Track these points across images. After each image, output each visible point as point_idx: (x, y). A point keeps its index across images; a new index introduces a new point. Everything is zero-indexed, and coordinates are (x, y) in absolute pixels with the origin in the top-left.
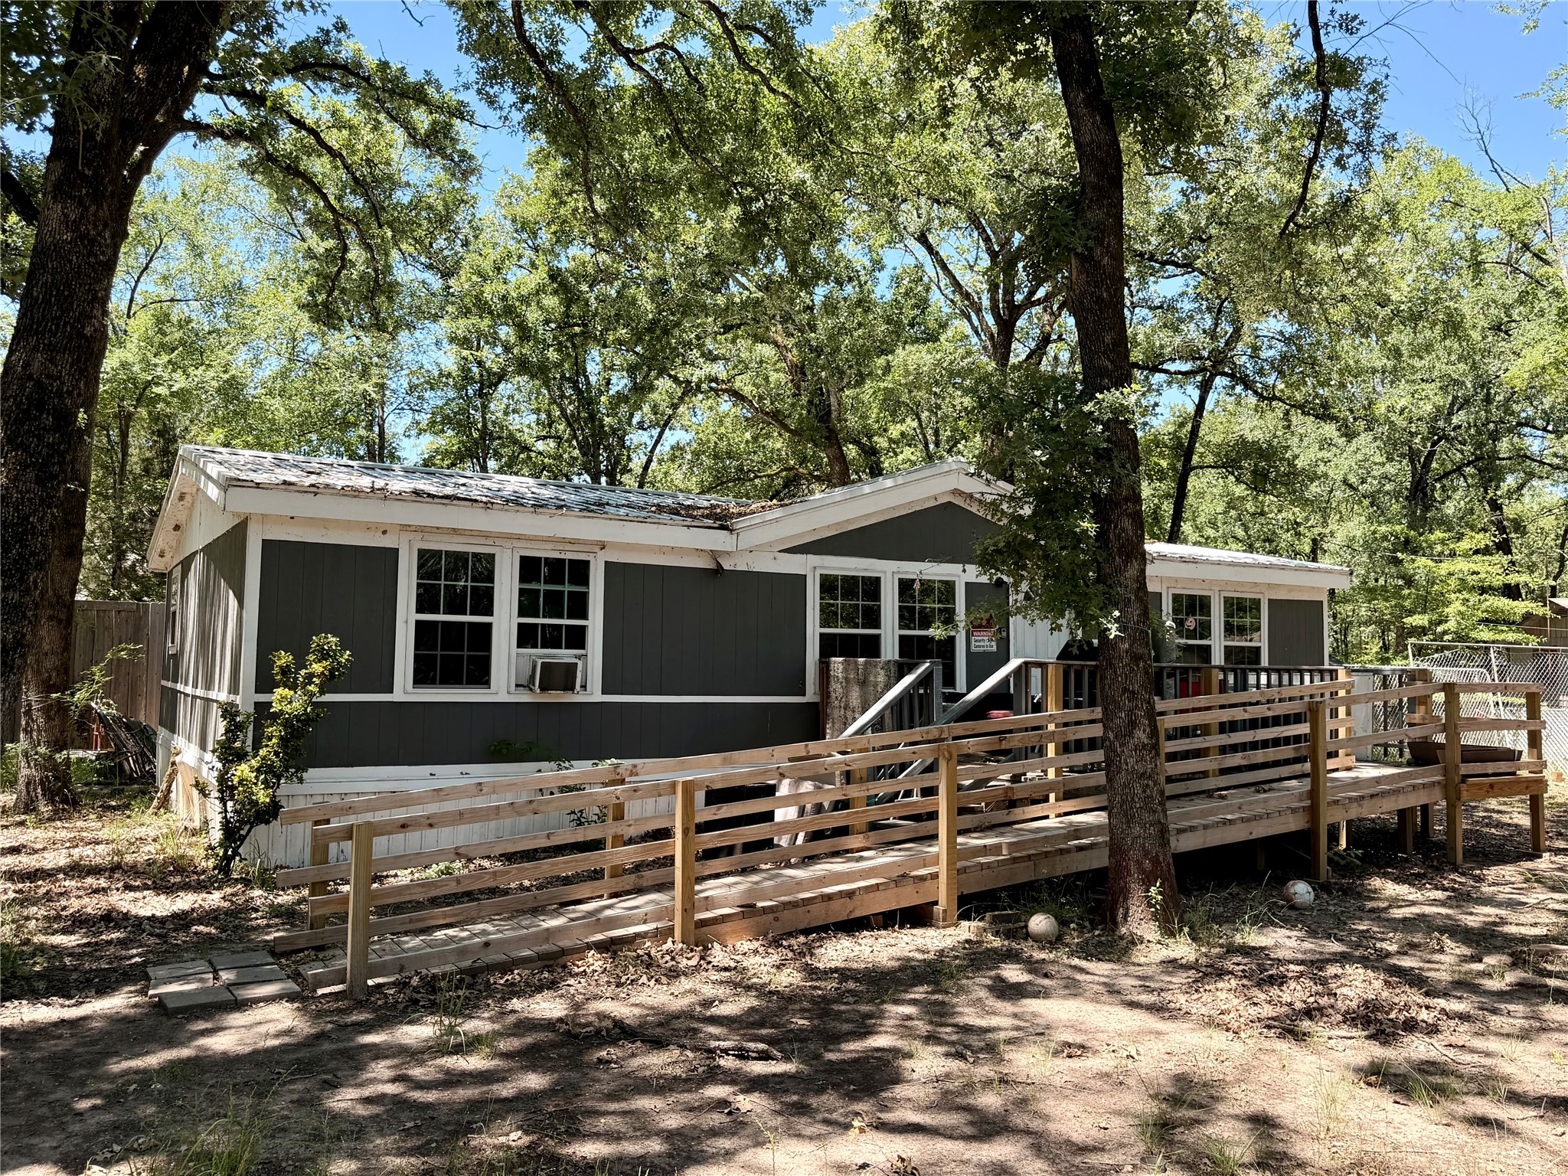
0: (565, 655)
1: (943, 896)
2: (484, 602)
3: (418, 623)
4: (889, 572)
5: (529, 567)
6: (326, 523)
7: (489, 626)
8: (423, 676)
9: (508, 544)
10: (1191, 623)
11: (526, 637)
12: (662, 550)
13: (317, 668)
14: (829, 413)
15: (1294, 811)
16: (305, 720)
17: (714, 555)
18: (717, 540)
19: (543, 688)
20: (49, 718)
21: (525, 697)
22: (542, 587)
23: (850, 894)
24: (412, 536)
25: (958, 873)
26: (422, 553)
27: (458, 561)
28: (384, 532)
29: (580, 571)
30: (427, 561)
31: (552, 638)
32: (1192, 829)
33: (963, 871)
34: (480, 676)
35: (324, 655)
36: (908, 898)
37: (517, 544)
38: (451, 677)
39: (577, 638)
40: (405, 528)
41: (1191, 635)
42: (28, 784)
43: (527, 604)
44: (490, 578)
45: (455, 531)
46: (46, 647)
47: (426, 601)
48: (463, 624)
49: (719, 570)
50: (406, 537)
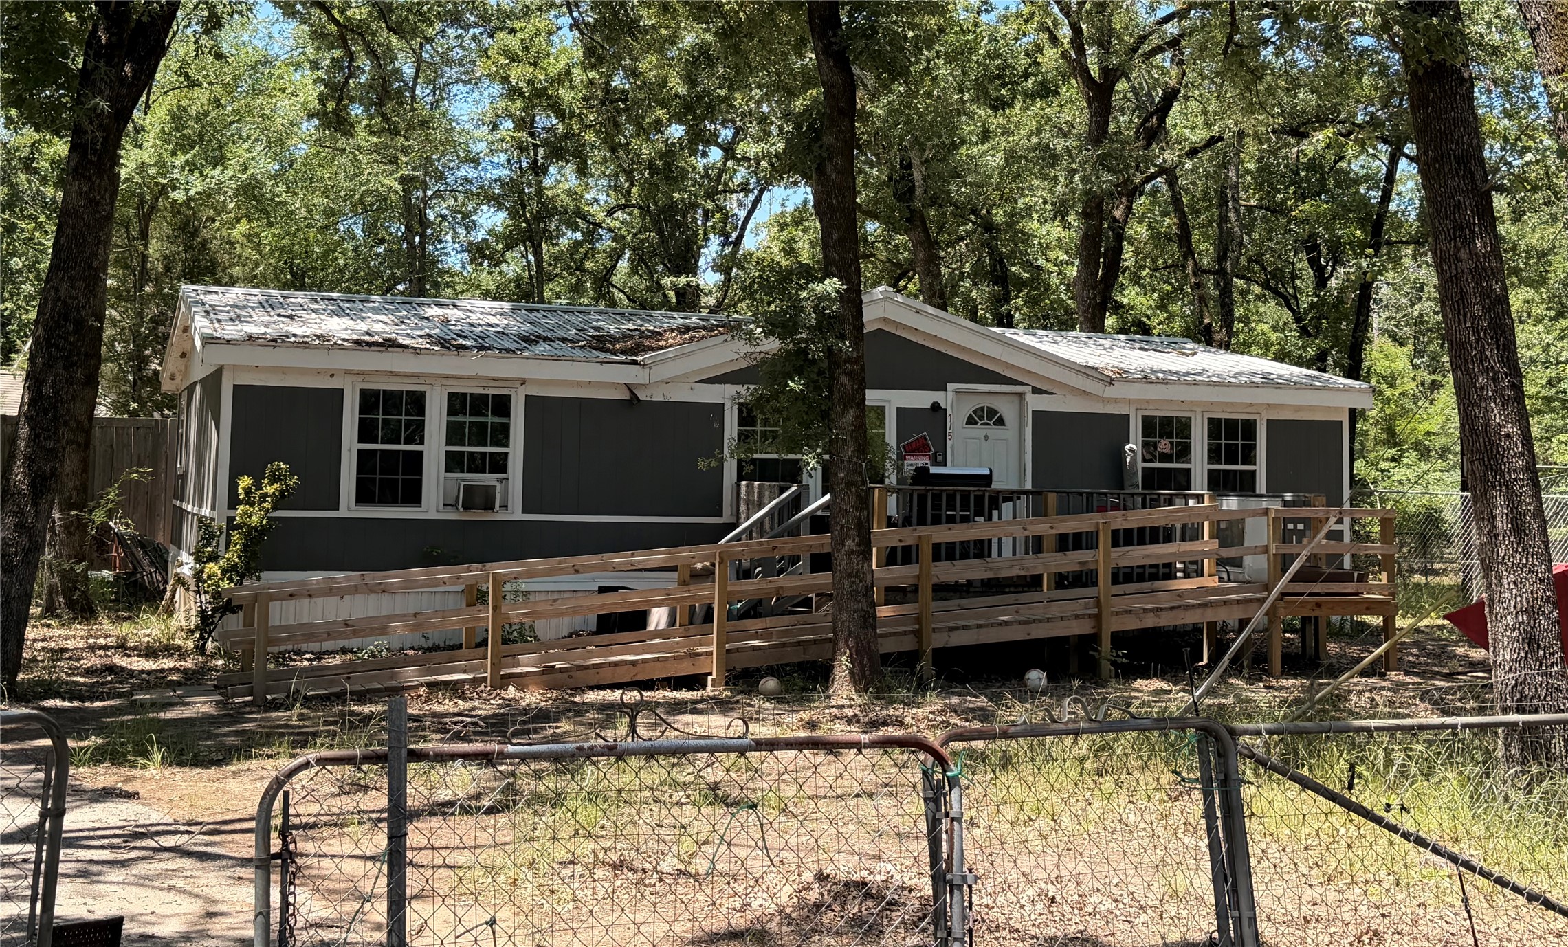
0: (488, 479)
1: (713, 668)
2: (416, 432)
3: (359, 451)
5: (457, 403)
6: (284, 371)
7: (421, 453)
8: (364, 497)
9: (437, 382)
10: (1164, 445)
11: (454, 462)
12: (580, 384)
13: (269, 489)
14: (912, 190)
15: (1077, 617)
16: (261, 531)
17: (630, 387)
18: (629, 374)
19: (466, 508)
20: (70, 534)
21: (451, 515)
22: (468, 419)
23: (634, 663)
24: (354, 378)
26: (362, 392)
27: (393, 398)
28: (332, 376)
29: (502, 405)
30: (369, 400)
31: (476, 462)
32: (965, 627)
33: (728, 651)
34: (413, 496)
35: (274, 479)
37: (445, 382)
38: (388, 498)
39: (499, 465)
40: (348, 372)
41: (1165, 458)
43: (454, 434)
44: (422, 413)
45: (392, 374)
47: (366, 433)
48: (398, 452)
49: (634, 400)
50: (349, 379)
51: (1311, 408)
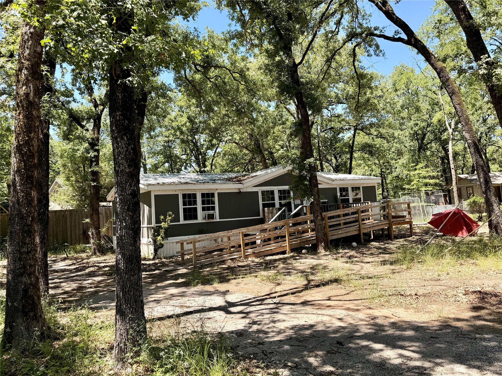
0: (211, 212)
1: (288, 249)
2: (195, 203)
3: (184, 208)
4: (276, 189)
5: (203, 195)
6: (165, 191)
7: (196, 207)
8: (185, 219)
9: (199, 191)
10: (344, 193)
11: (204, 209)
12: (228, 189)
13: (170, 218)
15: (355, 230)
16: (168, 228)
17: (239, 189)
18: (239, 186)
19: (208, 219)
21: (204, 221)
22: (206, 199)
23: (271, 250)
25: (290, 245)
26: (183, 194)
27: (189, 195)
28: (176, 191)
29: (213, 195)
30: (184, 196)
31: (208, 209)
32: (335, 235)
33: (291, 245)
34: (196, 218)
35: (170, 216)
36: (282, 250)
38: (191, 219)
39: (213, 209)
40: (179, 190)
41: (344, 196)
42: (94, 249)
43: (203, 202)
44: (196, 198)
45: (189, 190)
46: (95, 220)
47: (184, 204)
48: (192, 208)
49: (240, 192)
50: (180, 192)
51: (370, 183)
